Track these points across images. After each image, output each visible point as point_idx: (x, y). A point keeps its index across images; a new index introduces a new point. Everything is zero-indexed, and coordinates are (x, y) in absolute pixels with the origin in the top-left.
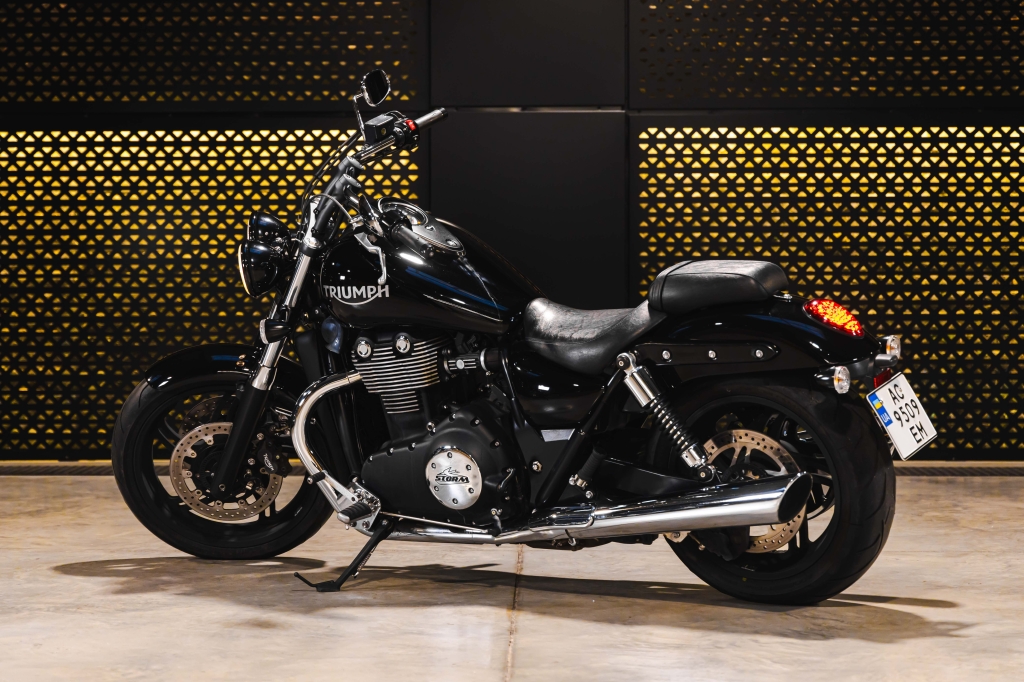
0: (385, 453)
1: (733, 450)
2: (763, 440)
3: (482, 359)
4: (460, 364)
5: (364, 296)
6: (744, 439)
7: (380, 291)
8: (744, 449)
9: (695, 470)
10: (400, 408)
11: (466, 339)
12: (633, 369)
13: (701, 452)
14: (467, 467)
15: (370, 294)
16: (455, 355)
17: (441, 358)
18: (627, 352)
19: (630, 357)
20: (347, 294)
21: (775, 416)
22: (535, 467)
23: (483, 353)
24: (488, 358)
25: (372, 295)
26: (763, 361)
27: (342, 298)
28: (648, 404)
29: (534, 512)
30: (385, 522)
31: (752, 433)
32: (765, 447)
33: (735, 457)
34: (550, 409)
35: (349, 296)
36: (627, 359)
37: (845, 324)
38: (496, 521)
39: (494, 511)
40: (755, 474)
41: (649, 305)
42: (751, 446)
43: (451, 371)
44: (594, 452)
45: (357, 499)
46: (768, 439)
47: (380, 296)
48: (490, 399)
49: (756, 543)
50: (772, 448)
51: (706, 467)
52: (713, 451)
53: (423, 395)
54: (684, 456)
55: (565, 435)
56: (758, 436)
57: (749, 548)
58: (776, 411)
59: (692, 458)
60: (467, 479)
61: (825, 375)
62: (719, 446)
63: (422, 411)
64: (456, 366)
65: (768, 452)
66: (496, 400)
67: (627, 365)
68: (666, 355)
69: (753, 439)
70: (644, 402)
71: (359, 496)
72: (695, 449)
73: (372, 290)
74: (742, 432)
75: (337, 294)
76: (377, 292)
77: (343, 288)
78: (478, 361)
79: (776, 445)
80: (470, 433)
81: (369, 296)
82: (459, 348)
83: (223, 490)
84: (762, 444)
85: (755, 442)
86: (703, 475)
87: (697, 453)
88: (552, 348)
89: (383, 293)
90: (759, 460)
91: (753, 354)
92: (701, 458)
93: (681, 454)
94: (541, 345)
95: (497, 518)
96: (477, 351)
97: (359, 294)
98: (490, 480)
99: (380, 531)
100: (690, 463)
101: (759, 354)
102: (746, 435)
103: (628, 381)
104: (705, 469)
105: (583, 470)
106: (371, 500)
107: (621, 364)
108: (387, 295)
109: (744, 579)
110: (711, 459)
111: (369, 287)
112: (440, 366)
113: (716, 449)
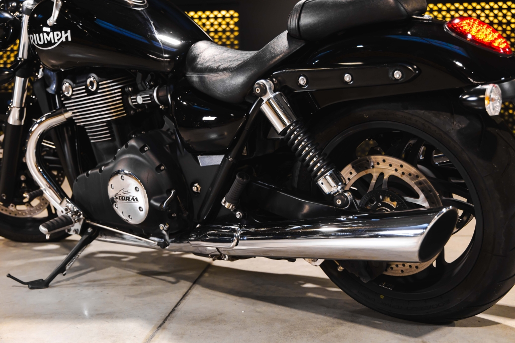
0: (98, 170)
1: (370, 176)
2: (402, 166)
3: (155, 94)
4: (140, 100)
5: (53, 41)
6: (382, 165)
7: (64, 36)
8: (382, 174)
9: (331, 198)
10: (99, 138)
11: (144, 79)
12: (270, 95)
13: (337, 178)
14: (136, 188)
15: (56, 39)
16: (136, 92)
17: (125, 95)
18: (265, 79)
19: (267, 84)
20: (40, 41)
21: (412, 142)
22: (194, 189)
23: (156, 89)
24: (160, 94)
25: (59, 40)
26: (401, 83)
27: (38, 45)
28: (284, 132)
29: (198, 226)
30: (90, 230)
31: (390, 160)
32: (403, 173)
33: (373, 181)
34: (214, 136)
35: (42, 43)
36: (264, 86)
37: (493, 41)
38: (164, 235)
39: (161, 226)
40: (392, 200)
41: (288, 35)
42: (389, 172)
43: (134, 105)
44: (237, 177)
45: (65, 212)
46: (405, 164)
47: (64, 40)
48: (164, 129)
49: (394, 266)
50: (410, 175)
51: (342, 194)
52: (351, 177)
53: (114, 126)
54: (320, 182)
55: (217, 160)
56: (396, 162)
57: (386, 271)
58: (414, 137)
59: (327, 185)
60: (136, 198)
61: (471, 95)
62: (358, 171)
63: (113, 140)
64: (136, 102)
65: (406, 179)
66: (168, 130)
67: (264, 91)
68: (302, 81)
69: (391, 165)
70: (280, 128)
71: (66, 210)
72: (331, 176)
73: (58, 35)
74: (380, 158)
75: (34, 41)
76: (61, 37)
77: (37, 35)
78: (151, 96)
79: (413, 170)
80: (141, 159)
81: (56, 41)
82: (139, 86)
83: (5, 198)
84: (400, 171)
85: (393, 168)
86: (339, 202)
87: (333, 179)
88: (202, 80)
89: (67, 38)
90: (397, 186)
91: (390, 76)
92: (337, 184)
93: (317, 181)
94: (195, 77)
95: (164, 232)
96: (152, 88)
97: (49, 40)
98: (156, 201)
99: (85, 237)
100: (326, 189)
101: (397, 75)
102: (384, 161)
103: (265, 108)
104: (341, 195)
105: (229, 194)
106: (76, 213)
107: (258, 91)
108: (70, 39)
109: (382, 297)
110: (349, 185)
111: (55, 33)
112: (124, 101)
113: (354, 173)
